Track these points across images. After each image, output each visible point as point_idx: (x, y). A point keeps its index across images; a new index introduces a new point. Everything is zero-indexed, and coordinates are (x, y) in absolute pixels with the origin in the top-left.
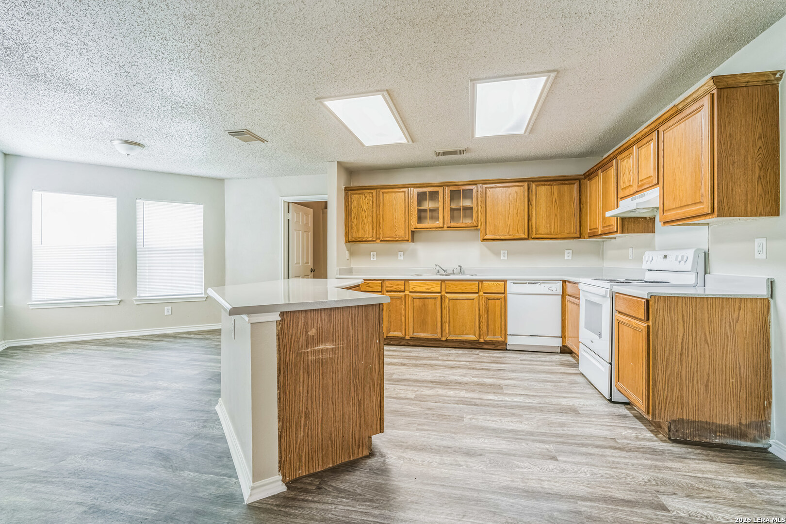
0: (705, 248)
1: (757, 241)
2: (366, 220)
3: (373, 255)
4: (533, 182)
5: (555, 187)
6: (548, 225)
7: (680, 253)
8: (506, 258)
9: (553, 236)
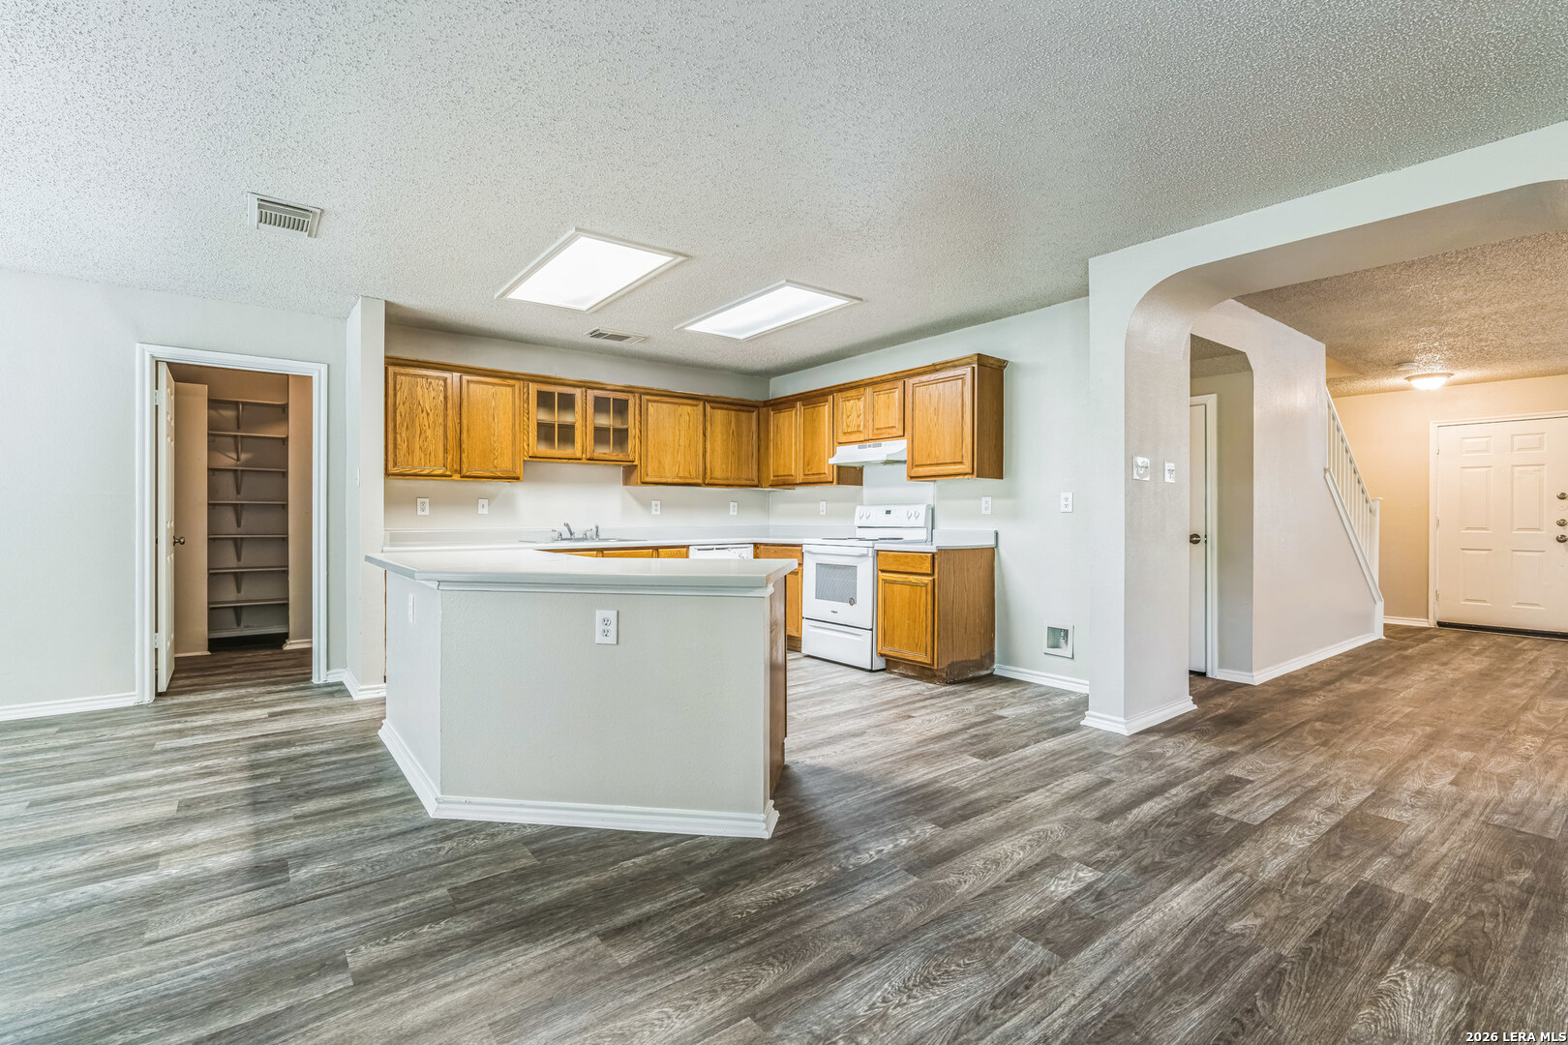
0: (931, 503)
1: (984, 499)
2: (429, 433)
3: (423, 503)
4: (709, 402)
5: (733, 412)
6: (724, 466)
7: (912, 509)
8: (658, 513)
9: (731, 482)
